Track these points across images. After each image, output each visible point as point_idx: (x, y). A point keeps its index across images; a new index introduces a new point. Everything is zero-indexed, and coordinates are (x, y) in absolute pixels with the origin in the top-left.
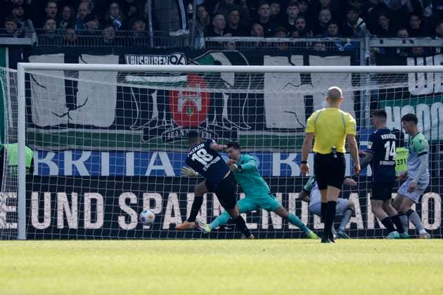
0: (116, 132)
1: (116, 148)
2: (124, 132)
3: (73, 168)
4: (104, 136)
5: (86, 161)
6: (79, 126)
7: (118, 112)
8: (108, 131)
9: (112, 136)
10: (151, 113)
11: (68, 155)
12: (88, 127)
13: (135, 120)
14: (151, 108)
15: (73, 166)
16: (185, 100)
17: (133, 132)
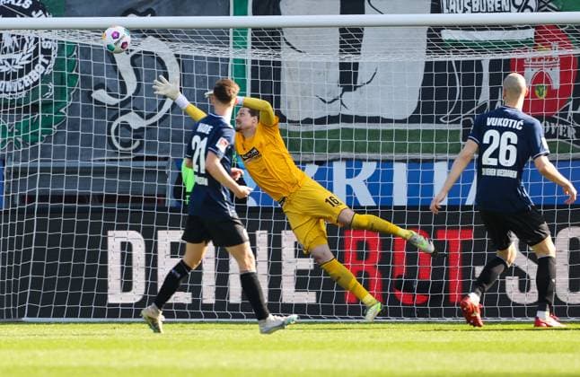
0: (421, 127)
1: (421, 156)
2: (434, 127)
3: (348, 193)
4: (401, 134)
5: (369, 180)
6: (360, 119)
7: (425, 93)
8: (408, 127)
9: (414, 134)
10: (479, 91)
11: (339, 169)
12: (375, 120)
13: (452, 104)
14: (480, 82)
15: (349, 189)
16: (536, 70)
17: (448, 127)
